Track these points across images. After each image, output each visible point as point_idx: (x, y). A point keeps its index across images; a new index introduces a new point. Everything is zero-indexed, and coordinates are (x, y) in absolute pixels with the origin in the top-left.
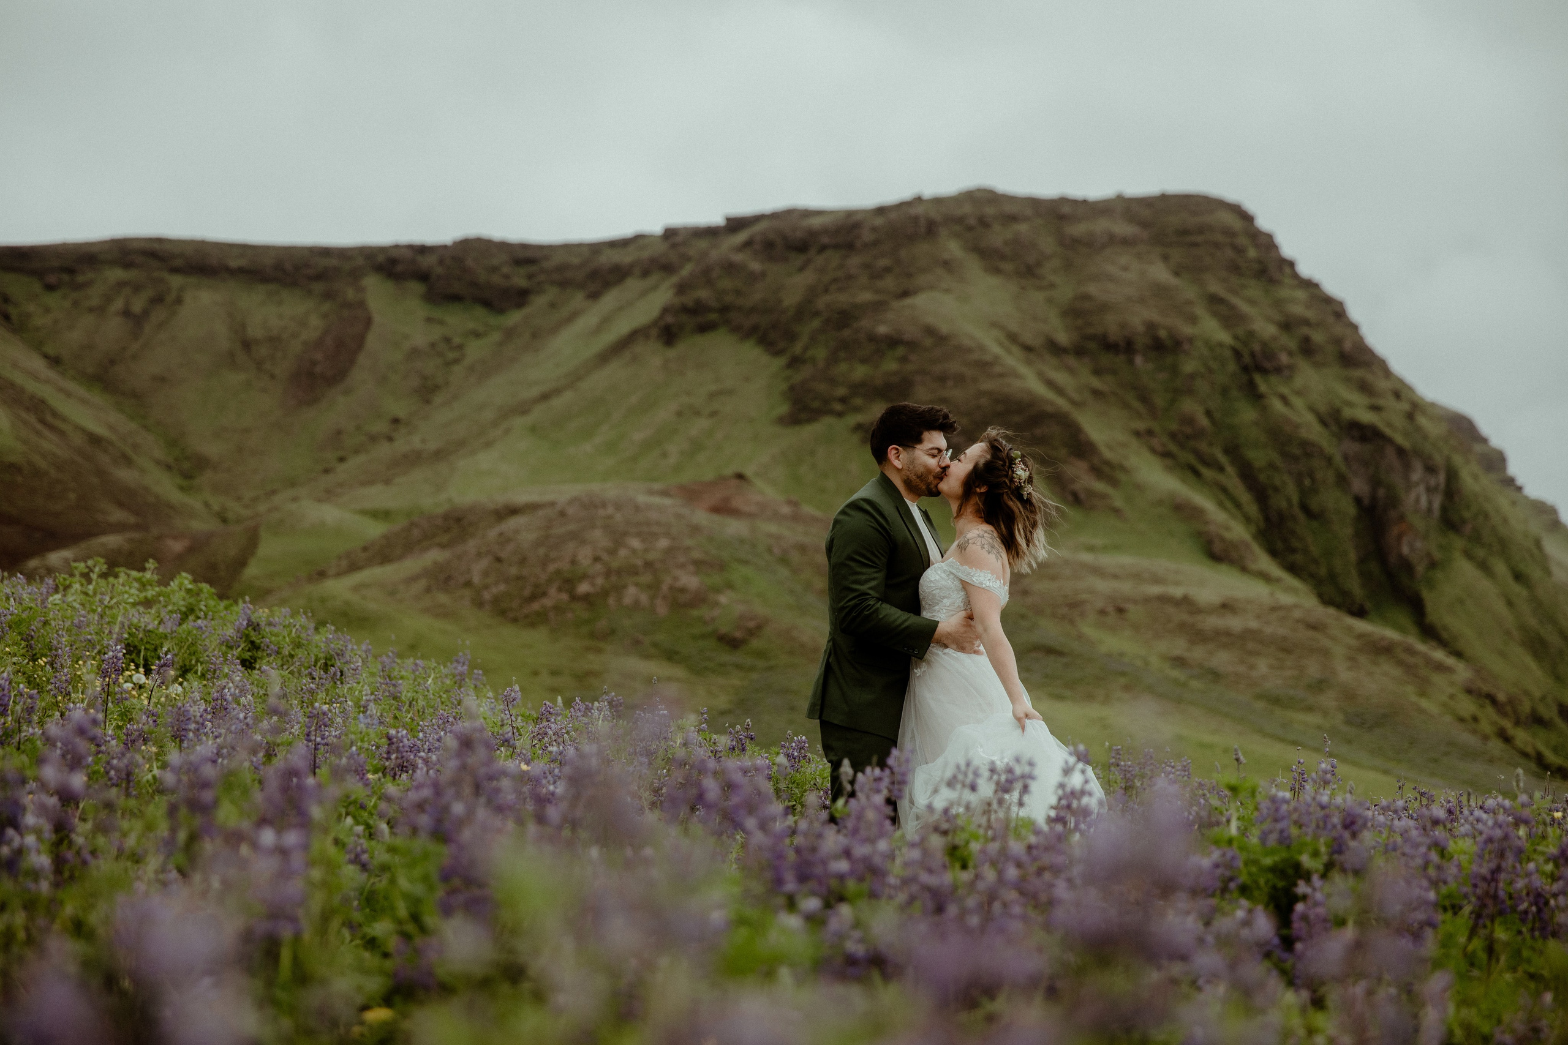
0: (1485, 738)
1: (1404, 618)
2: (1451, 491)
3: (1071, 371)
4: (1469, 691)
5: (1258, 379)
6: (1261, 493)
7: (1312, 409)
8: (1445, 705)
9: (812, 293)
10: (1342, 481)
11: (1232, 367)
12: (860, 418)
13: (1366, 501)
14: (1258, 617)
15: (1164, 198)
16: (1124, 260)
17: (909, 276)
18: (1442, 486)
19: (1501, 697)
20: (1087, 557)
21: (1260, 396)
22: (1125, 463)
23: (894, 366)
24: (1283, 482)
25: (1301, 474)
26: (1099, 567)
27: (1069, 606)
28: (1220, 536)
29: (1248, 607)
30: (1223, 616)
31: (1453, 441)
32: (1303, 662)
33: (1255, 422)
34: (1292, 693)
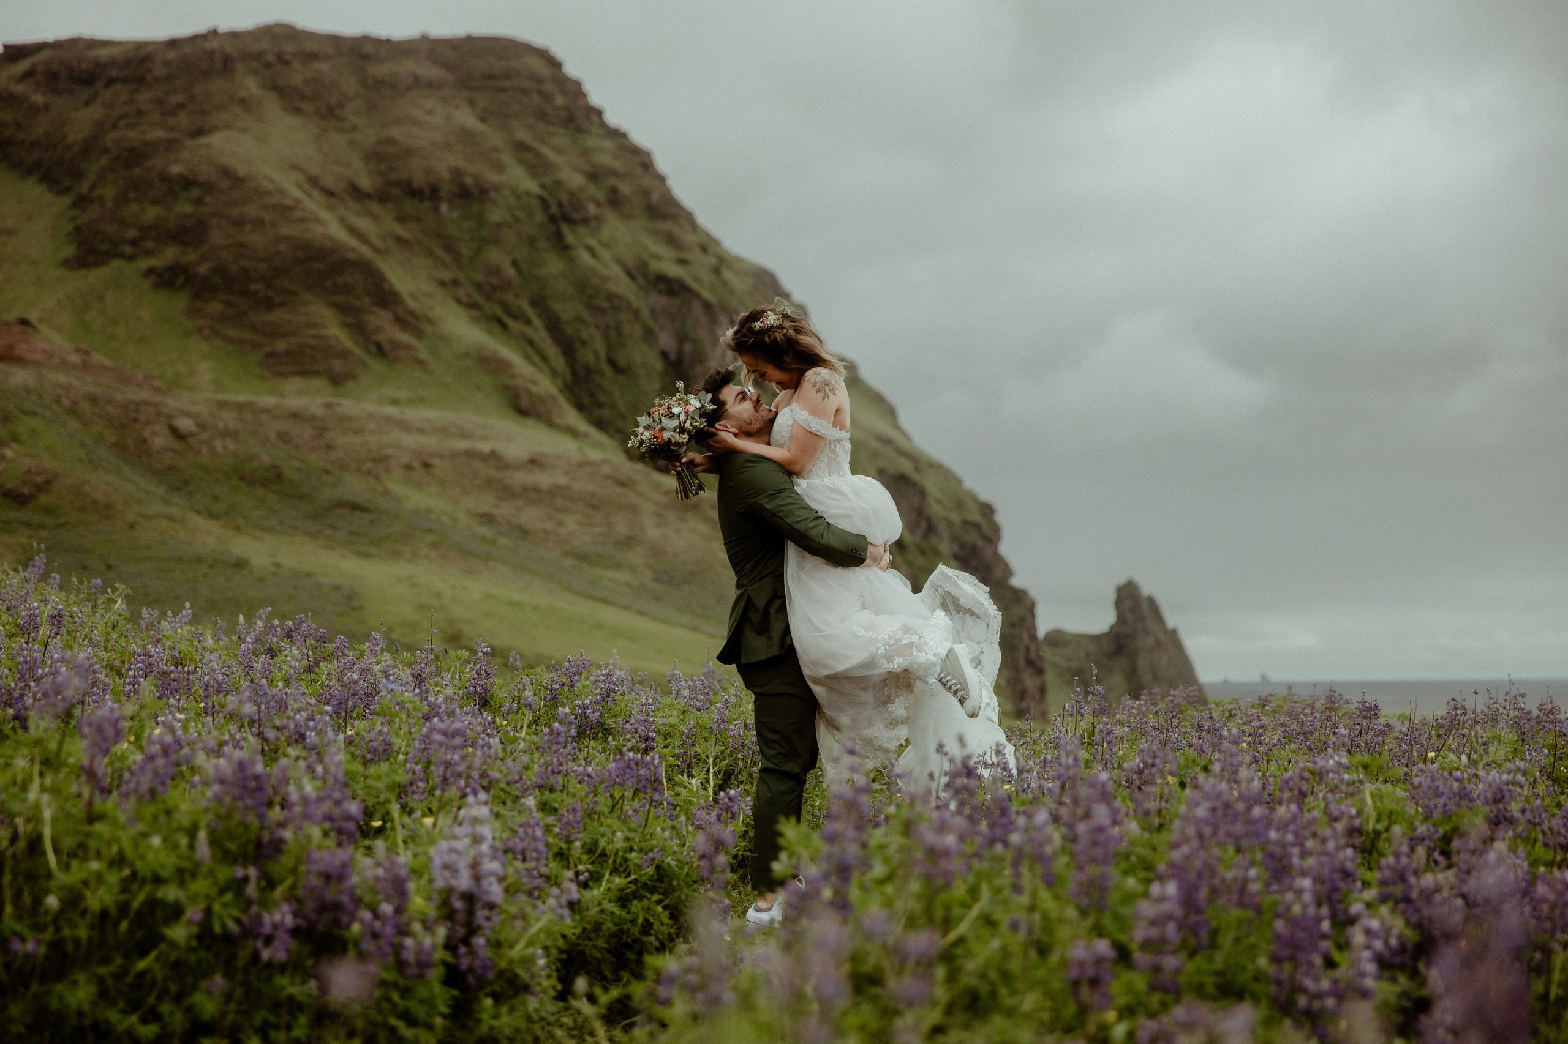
3: (373, 216)
5: (565, 229)
6: (568, 347)
7: (619, 261)
9: (100, 129)
10: (649, 335)
11: (539, 216)
12: (152, 262)
13: (673, 356)
14: (566, 473)
15: (470, 39)
16: (429, 104)
17: (205, 113)
20: (391, 411)
21: (566, 248)
22: (431, 314)
23: (188, 208)
24: (590, 336)
25: (608, 327)
26: (404, 421)
27: (374, 461)
28: (527, 390)
29: (556, 462)
30: (531, 471)
31: (758, 296)
32: (612, 518)
33: (562, 274)
34: (600, 549)
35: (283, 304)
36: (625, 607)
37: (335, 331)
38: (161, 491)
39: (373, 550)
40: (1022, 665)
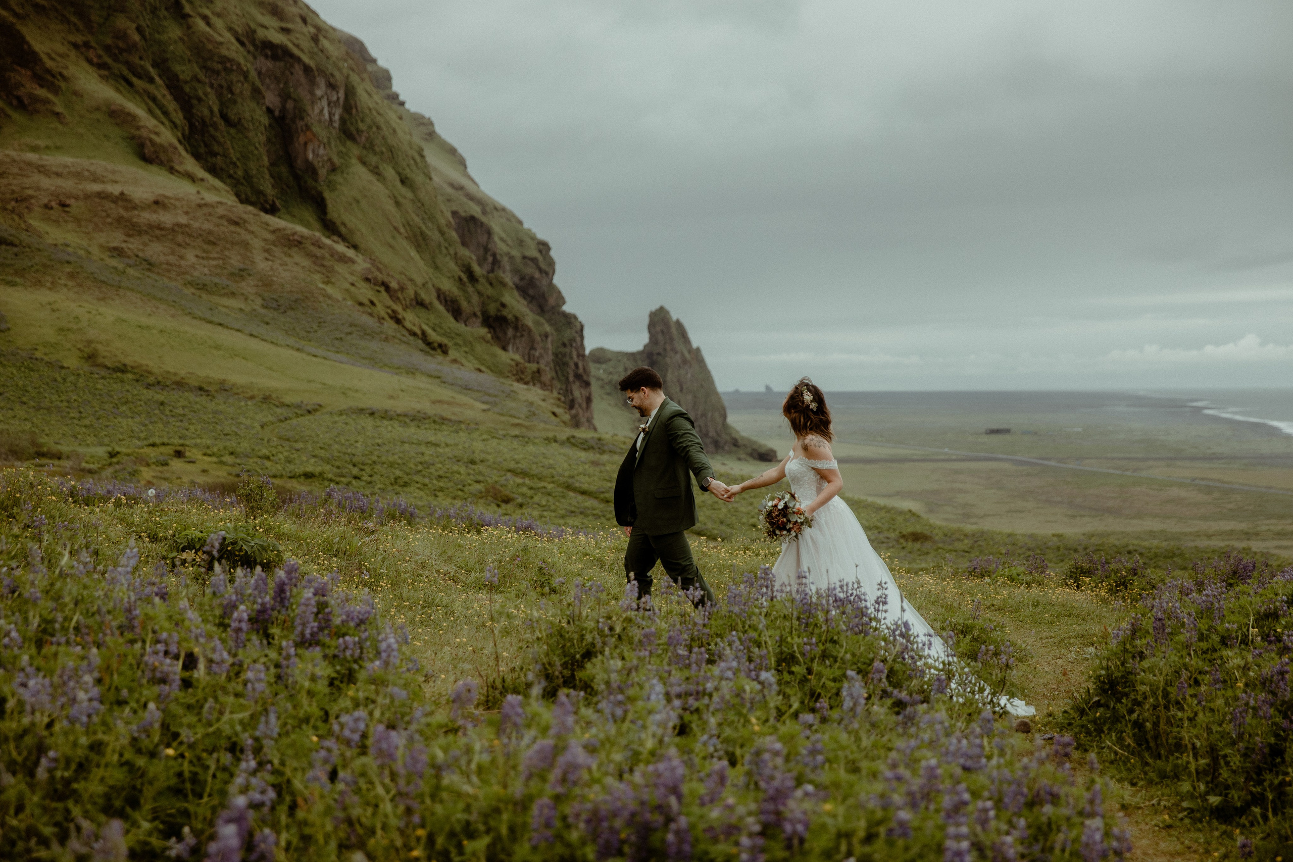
0: (381, 319)
1: (309, 215)
2: (349, 106)
4: (367, 280)
6: (186, 102)
7: (230, 29)
8: (347, 290)
10: (257, 93)
13: (277, 113)
14: (187, 213)
18: (342, 100)
19: (394, 285)
20: (32, 157)
21: (186, 16)
22: (65, 72)
24: (206, 94)
25: (221, 86)
26: (43, 166)
27: (17, 201)
28: (151, 140)
29: (178, 204)
30: (155, 212)
31: (350, 62)
32: (227, 253)
33: (181, 39)
34: (216, 280)
36: (238, 330)
39: (17, 279)
40: (571, 379)
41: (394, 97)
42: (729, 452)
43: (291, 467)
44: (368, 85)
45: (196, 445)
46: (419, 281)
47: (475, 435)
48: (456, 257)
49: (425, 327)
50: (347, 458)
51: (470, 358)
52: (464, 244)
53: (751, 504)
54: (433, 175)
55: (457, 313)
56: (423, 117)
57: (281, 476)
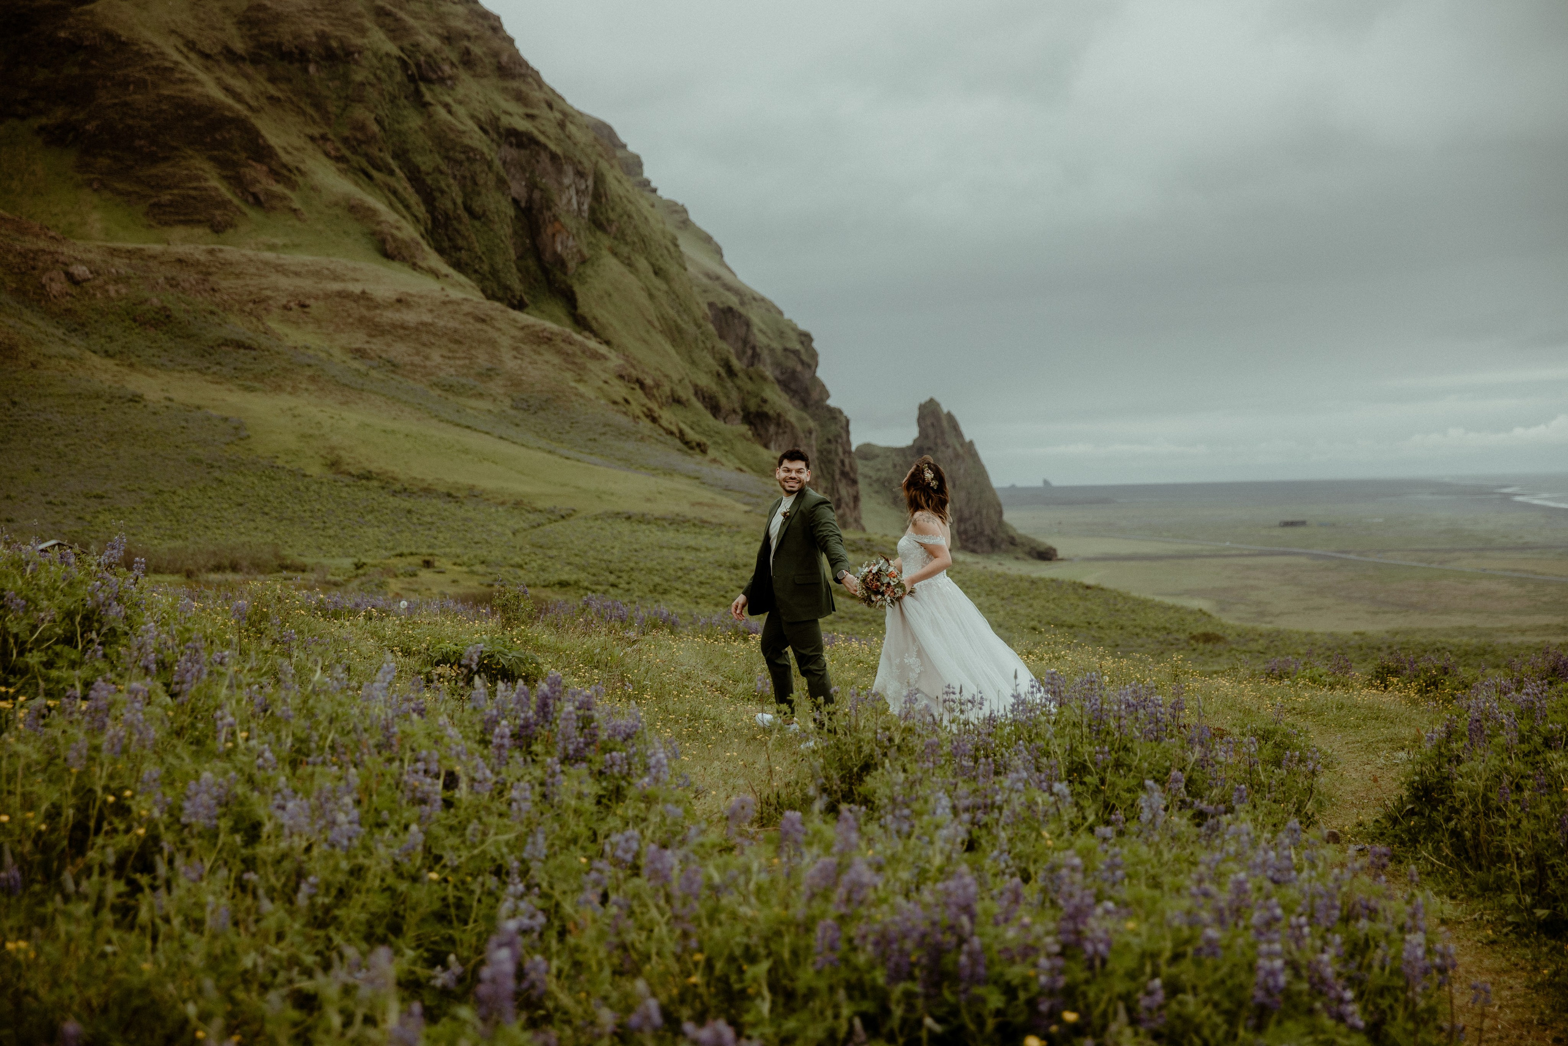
0: (636, 418)
1: (559, 311)
2: (599, 195)
3: (247, 77)
4: (621, 377)
5: (423, 87)
6: (428, 197)
7: (472, 117)
8: (599, 388)
10: (501, 183)
11: (399, 76)
12: (44, 121)
13: (523, 204)
14: (431, 311)
18: (591, 188)
19: (649, 381)
20: (269, 256)
21: (426, 105)
22: (302, 166)
23: (76, 70)
24: (449, 186)
25: (464, 177)
26: (281, 265)
27: (255, 302)
28: (392, 236)
29: (422, 301)
30: (398, 310)
31: (599, 148)
32: (473, 352)
33: (422, 129)
34: (463, 381)
35: (166, 159)
36: (487, 433)
37: (215, 183)
38: (59, 332)
39: (256, 385)
40: (837, 476)
41: (646, 183)
42: (1006, 551)
43: (545, 576)
44: (618, 172)
45: (445, 555)
46: (675, 377)
47: (737, 538)
48: (713, 351)
49: (682, 426)
50: (604, 565)
51: (731, 457)
52: (722, 337)
53: (1031, 606)
54: (688, 265)
55: (715, 409)
56: (676, 204)
57: (535, 585)
